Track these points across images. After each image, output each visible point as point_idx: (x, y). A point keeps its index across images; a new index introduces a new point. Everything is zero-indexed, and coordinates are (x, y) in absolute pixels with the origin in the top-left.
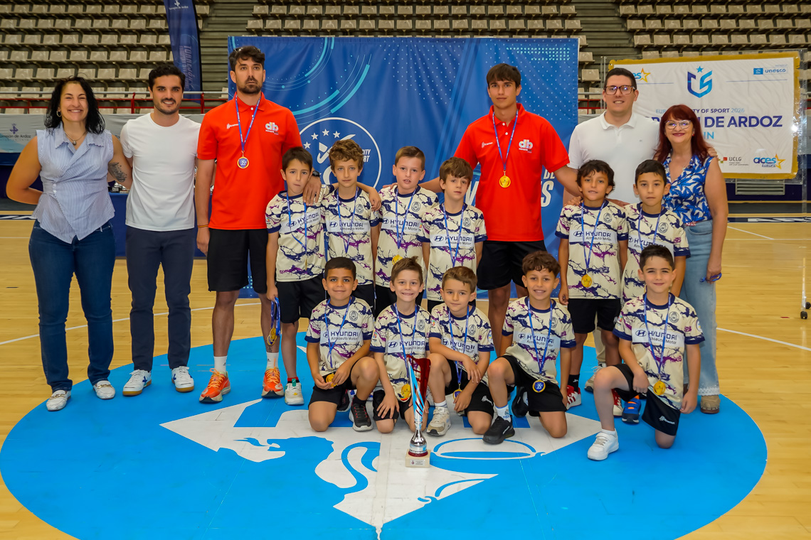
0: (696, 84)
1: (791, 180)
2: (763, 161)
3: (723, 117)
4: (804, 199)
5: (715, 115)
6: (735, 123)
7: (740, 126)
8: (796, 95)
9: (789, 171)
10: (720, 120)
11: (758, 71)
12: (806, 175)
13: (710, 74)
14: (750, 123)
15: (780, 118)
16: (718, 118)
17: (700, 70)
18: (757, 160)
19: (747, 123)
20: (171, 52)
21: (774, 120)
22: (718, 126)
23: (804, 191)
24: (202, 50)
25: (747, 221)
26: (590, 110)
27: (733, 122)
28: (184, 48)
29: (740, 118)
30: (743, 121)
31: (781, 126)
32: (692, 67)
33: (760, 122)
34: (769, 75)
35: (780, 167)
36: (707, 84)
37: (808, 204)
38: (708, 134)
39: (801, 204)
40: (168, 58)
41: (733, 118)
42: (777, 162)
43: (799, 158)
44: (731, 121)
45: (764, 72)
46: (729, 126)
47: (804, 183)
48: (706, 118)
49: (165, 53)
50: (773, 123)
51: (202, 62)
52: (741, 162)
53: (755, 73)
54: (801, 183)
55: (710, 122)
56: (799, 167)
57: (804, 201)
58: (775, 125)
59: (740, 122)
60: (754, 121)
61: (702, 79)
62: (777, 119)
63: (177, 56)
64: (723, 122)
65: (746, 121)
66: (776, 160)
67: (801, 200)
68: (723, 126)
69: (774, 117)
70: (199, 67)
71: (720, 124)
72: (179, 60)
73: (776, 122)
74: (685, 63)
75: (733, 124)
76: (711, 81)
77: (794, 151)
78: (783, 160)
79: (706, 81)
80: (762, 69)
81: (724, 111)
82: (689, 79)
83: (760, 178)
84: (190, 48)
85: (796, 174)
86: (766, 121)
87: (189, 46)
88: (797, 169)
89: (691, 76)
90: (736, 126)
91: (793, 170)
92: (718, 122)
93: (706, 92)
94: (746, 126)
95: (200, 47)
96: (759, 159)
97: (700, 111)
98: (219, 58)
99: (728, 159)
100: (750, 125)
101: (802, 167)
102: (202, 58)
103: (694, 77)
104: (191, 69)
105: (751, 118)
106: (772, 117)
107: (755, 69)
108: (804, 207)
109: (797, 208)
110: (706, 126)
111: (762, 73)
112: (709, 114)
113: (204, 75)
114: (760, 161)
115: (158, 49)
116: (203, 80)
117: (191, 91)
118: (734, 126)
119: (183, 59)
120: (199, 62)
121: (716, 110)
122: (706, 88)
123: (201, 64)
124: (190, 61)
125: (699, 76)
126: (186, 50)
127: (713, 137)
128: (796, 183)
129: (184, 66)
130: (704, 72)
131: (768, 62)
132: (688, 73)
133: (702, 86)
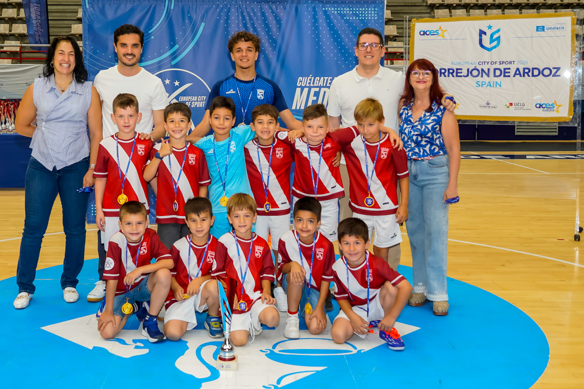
0: (486, 40)
1: (568, 123)
2: (544, 106)
3: (509, 69)
4: (579, 139)
5: (502, 67)
6: (520, 74)
7: (524, 76)
8: (573, 49)
9: (566, 115)
10: (507, 71)
11: (541, 29)
12: (580, 118)
13: (498, 31)
14: (533, 73)
15: (558, 69)
16: (505, 69)
17: (490, 27)
18: (538, 106)
19: (530, 74)
20: (22, 10)
21: (554, 71)
22: (505, 76)
23: (579, 131)
24: (49, 7)
25: (526, 158)
26: (389, 61)
27: (518, 72)
28: (34, 6)
29: (524, 69)
30: (527, 72)
31: (559, 76)
32: (483, 24)
33: (541, 73)
34: (550, 32)
35: (558, 111)
36: (496, 40)
37: (581, 143)
38: (497, 83)
39: (576, 143)
40: (18, 15)
41: (518, 69)
42: (556, 107)
43: (575, 104)
44: (516, 72)
45: (545, 29)
46: (514, 76)
47: (579, 125)
48: (495, 70)
49: (15, 10)
50: (553, 74)
51: (49, 18)
52: (525, 107)
53: (537, 30)
54: (576, 125)
55: (498, 73)
56: (574, 111)
57: (579, 141)
58: (554, 75)
59: (524, 73)
60: (536, 72)
61: (492, 36)
62: (556, 70)
63: (28, 13)
64: (509, 72)
65: (529, 71)
66: (555, 105)
67: (576, 139)
68: (509, 76)
69: (554, 68)
70: (46, 22)
71: (507, 74)
72: (30, 17)
73: (554, 72)
74: (477, 21)
75: (518, 74)
76: (499, 37)
77: (571, 97)
78: (560, 106)
79: (495, 37)
80: (543, 27)
81: (510, 63)
82: (480, 36)
83: (541, 121)
84: (39, 5)
85: (571, 117)
86: (547, 72)
87: (37, 3)
88: (573, 113)
89: (482, 33)
90: (521, 76)
91: (569, 114)
92: (505, 73)
93: (495, 47)
94: (529, 76)
95: (47, 5)
96: (540, 105)
97: (490, 63)
98: (63, 14)
99: (513, 104)
100: (533, 75)
101: (577, 111)
102: (49, 14)
103: (485, 33)
104: (40, 25)
105: (533, 69)
106: (552, 69)
107: (538, 27)
108: (579, 146)
109: (573, 147)
110: (495, 76)
111: (544, 31)
112: (497, 66)
113: (51, 30)
114: (541, 106)
115: (9, 6)
116: (50, 34)
117: (40, 44)
118: (519, 76)
119: (33, 16)
120: (46, 18)
121: (503, 62)
122: (495, 43)
123: (48, 20)
124: (39, 18)
125: (489, 32)
126: (35, 7)
127: (500, 86)
128: (571, 125)
129: (34, 22)
130: (494, 29)
131: (550, 20)
132: (480, 30)
133: (492, 41)
